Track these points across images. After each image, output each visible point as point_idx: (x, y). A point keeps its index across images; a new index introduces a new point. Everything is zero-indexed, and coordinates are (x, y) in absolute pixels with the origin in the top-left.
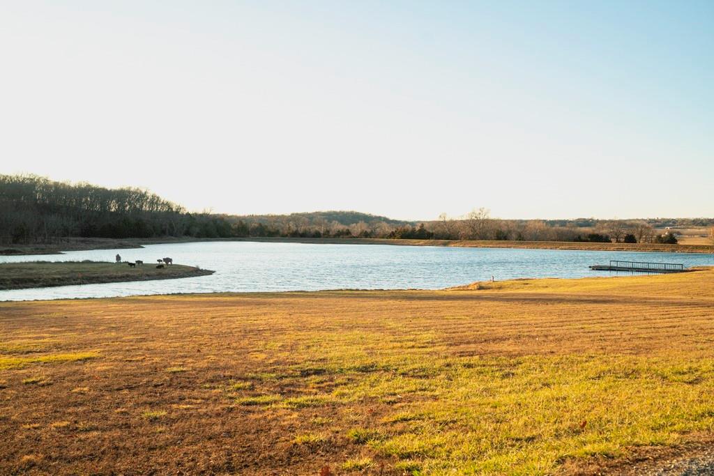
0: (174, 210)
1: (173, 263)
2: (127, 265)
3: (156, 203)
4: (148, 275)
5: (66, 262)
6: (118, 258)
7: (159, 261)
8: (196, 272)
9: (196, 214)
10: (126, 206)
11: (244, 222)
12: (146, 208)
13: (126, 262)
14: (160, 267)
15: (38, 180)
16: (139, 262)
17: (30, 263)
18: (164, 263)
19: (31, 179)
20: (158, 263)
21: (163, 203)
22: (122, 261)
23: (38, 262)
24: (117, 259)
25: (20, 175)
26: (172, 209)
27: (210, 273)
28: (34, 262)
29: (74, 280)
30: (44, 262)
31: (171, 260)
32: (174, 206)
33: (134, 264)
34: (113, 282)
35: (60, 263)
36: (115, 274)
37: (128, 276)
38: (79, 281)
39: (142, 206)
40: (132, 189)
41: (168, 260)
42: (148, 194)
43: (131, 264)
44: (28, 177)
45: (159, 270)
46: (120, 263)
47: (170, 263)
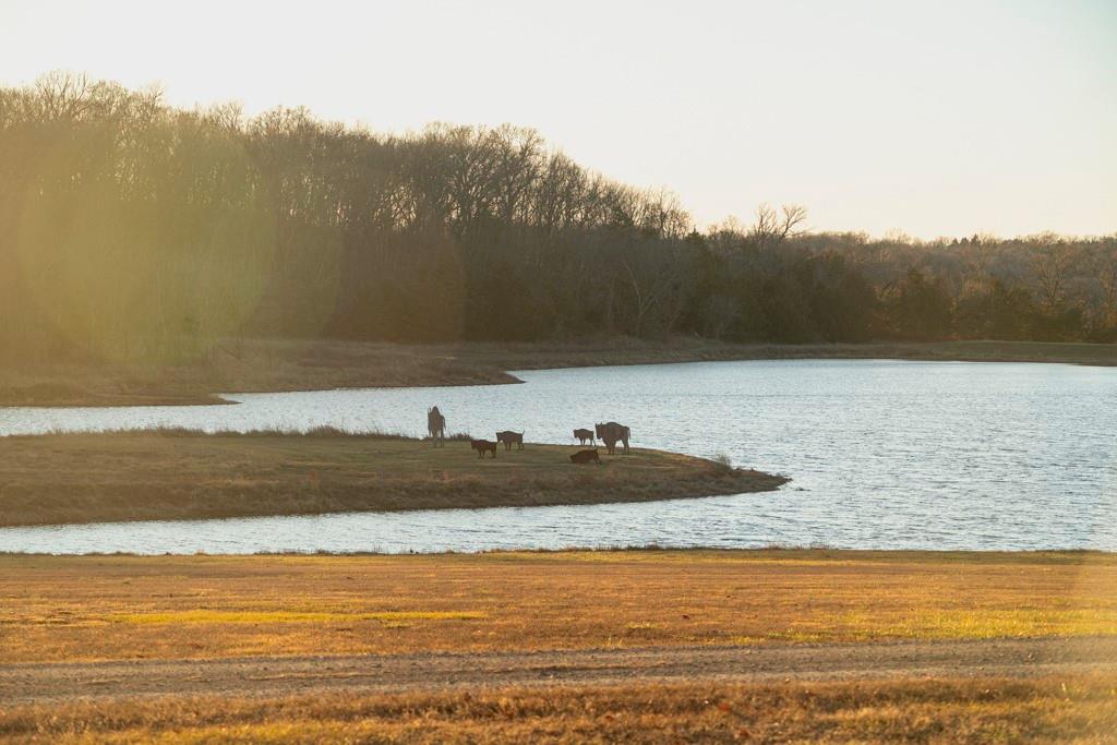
0: (637, 220)
1: (631, 444)
2: (469, 445)
3: (567, 195)
4: (542, 487)
5: (254, 435)
6: (436, 420)
7: (581, 434)
8: (717, 479)
9: (727, 237)
10: (449, 209)
11: (929, 276)
12: (526, 211)
13: (461, 438)
14: (585, 456)
15: (124, 106)
16: (510, 438)
17: (135, 433)
18: (600, 443)
19: (99, 105)
20: (577, 442)
21: (593, 195)
22: (447, 434)
23: (164, 433)
24: (430, 427)
25: (58, 92)
26: (629, 221)
27: (768, 482)
28: (148, 432)
29: (297, 497)
30: (180, 433)
31: (622, 432)
32: (639, 206)
33: (491, 446)
34: (424, 507)
35: (235, 435)
36: (430, 479)
37: (473, 487)
38: (312, 501)
39: (509, 210)
40: (472, 140)
41: (612, 432)
42: (534, 160)
43: (481, 446)
44: (87, 96)
45: (583, 469)
46: (443, 439)
47: (619, 444)
